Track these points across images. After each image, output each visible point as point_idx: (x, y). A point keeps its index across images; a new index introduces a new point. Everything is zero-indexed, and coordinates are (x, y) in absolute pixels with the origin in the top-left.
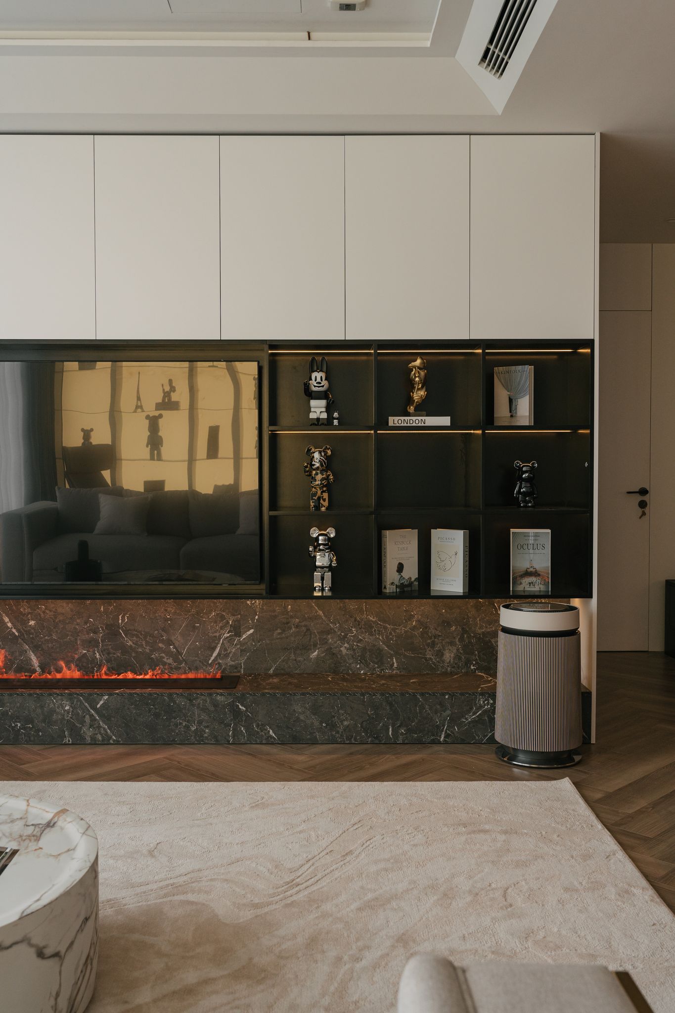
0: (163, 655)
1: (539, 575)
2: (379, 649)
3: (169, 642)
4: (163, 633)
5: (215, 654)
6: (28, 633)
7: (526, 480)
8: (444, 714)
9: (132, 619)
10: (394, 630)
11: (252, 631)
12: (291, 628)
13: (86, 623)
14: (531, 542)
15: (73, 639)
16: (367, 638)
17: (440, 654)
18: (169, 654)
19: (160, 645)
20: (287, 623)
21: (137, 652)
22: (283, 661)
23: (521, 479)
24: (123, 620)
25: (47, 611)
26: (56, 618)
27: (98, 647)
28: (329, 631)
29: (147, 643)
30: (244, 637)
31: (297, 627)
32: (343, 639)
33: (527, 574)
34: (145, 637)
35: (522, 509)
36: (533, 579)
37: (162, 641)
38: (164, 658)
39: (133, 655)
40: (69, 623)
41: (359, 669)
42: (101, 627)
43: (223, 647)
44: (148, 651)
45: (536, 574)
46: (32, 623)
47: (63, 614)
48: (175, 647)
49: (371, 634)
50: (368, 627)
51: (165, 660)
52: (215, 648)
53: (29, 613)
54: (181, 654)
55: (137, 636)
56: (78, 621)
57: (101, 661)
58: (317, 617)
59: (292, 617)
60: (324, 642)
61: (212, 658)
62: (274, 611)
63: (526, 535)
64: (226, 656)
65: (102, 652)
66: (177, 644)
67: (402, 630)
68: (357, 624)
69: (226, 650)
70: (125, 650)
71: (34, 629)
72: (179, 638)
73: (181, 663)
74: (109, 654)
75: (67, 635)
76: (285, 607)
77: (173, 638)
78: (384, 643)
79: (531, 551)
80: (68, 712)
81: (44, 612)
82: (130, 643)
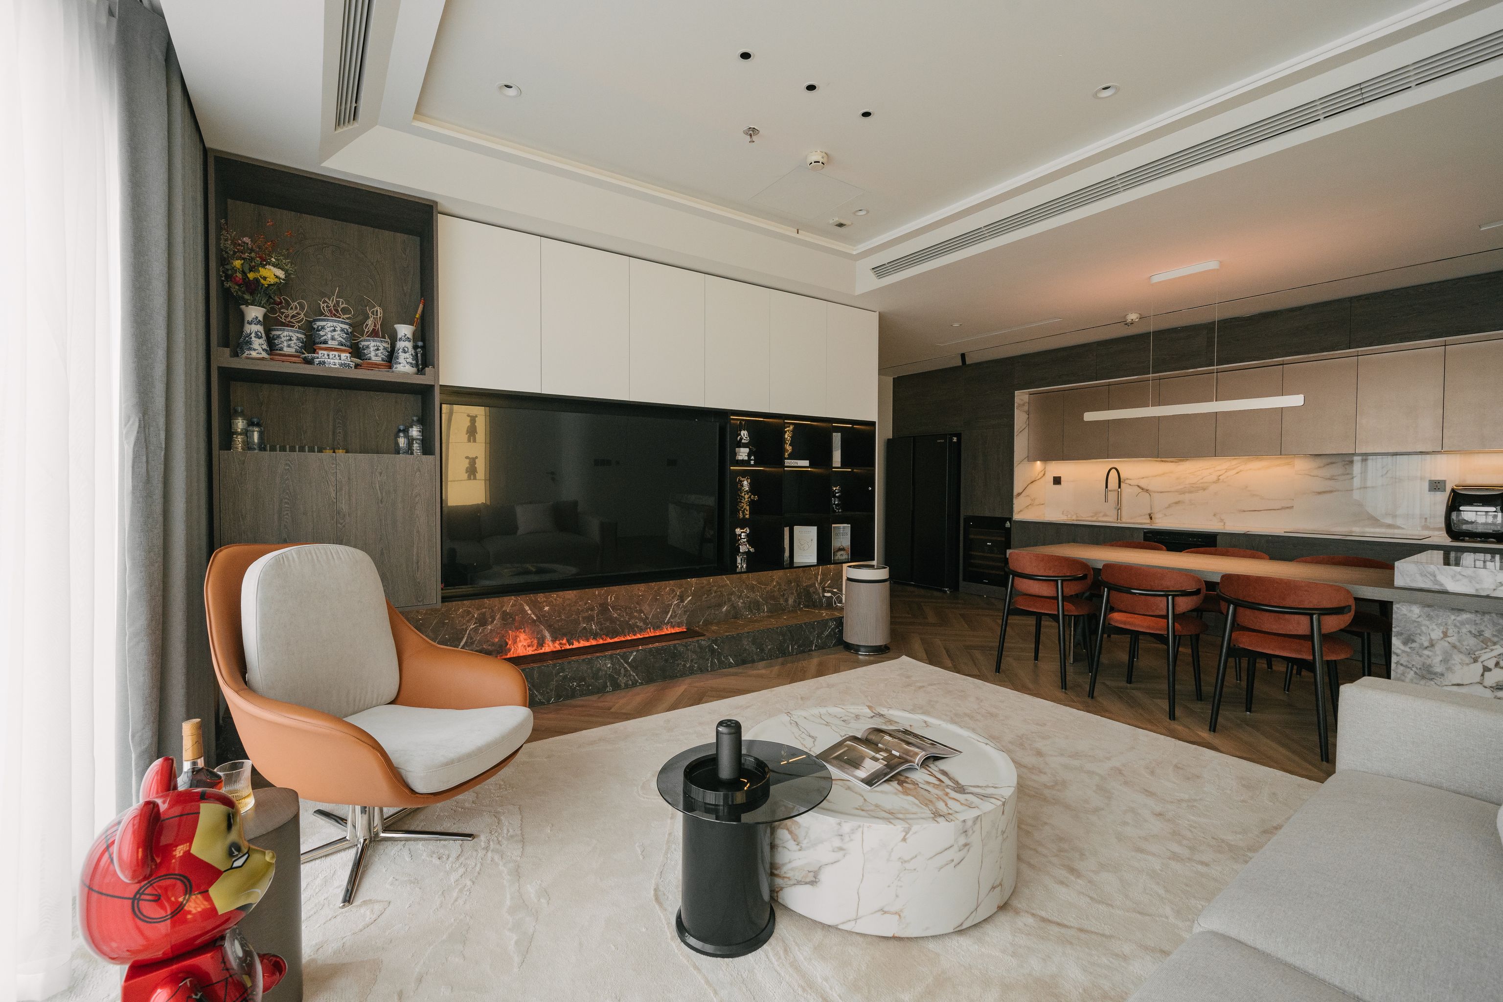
0: (637, 621)
1: (845, 550)
2: (757, 601)
3: (641, 611)
4: (637, 606)
5: (669, 616)
6: (544, 616)
7: (838, 497)
8: (815, 633)
9: (617, 598)
10: (765, 588)
11: (690, 598)
12: (712, 594)
13: (586, 604)
14: (841, 532)
15: (576, 617)
16: (752, 595)
17: (786, 601)
18: (641, 619)
19: (635, 614)
20: (710, 590)
21: (620, 621)
22: (708, 615)
23: (835, 497)
24: (611, 599)
25: (558, 599)
26: (564, 603)
27: (594, 621)
28: (732, 593)
29: (627, 614)
30: (686, 602)
31: (715, 592)
32: (740, 597)
33: (840, 549)
34: (626, 610)
35: (837, 514)
36: (842, 552)
37: (636, 611)
38: (637, 622)
39: (618, 623)
40: (574, 605)
41: (748, 615)
42: (596, 606)
43: (674, 611)
44: (627, 619)
45: (843, 549)
46: (547, 608)
47: (569, 599)
48: (644, 615)
49: (754, 593)
50: (752, 588)
51: (638, 624)
52: (669, 611)
53: (544, 601)
54: (647, 618)
55: (620, 609)
56: (580, 603)
57: (596, 630)
58: (727, 585)
59: (713, 586)
60: (730, 600)
61: (667, 619)
62: (703, 583)
63: (839, 528)
64: (675, 616)
65: (597, 624)
66: (645, 612)
67: (769, 588)
68: (747, 587)
69: (675, 612)
70: (612, 621)
71: (548, 613)
72: (647, 607)
73: (647, 624)
74: (601, 625)
75: (572, 615)
76: (709, 581)
77: (643, 608)
78: (760, 597)
79: (842, 537)
80: (610, 668)
81: (555, 600)
82: (615, 615)
